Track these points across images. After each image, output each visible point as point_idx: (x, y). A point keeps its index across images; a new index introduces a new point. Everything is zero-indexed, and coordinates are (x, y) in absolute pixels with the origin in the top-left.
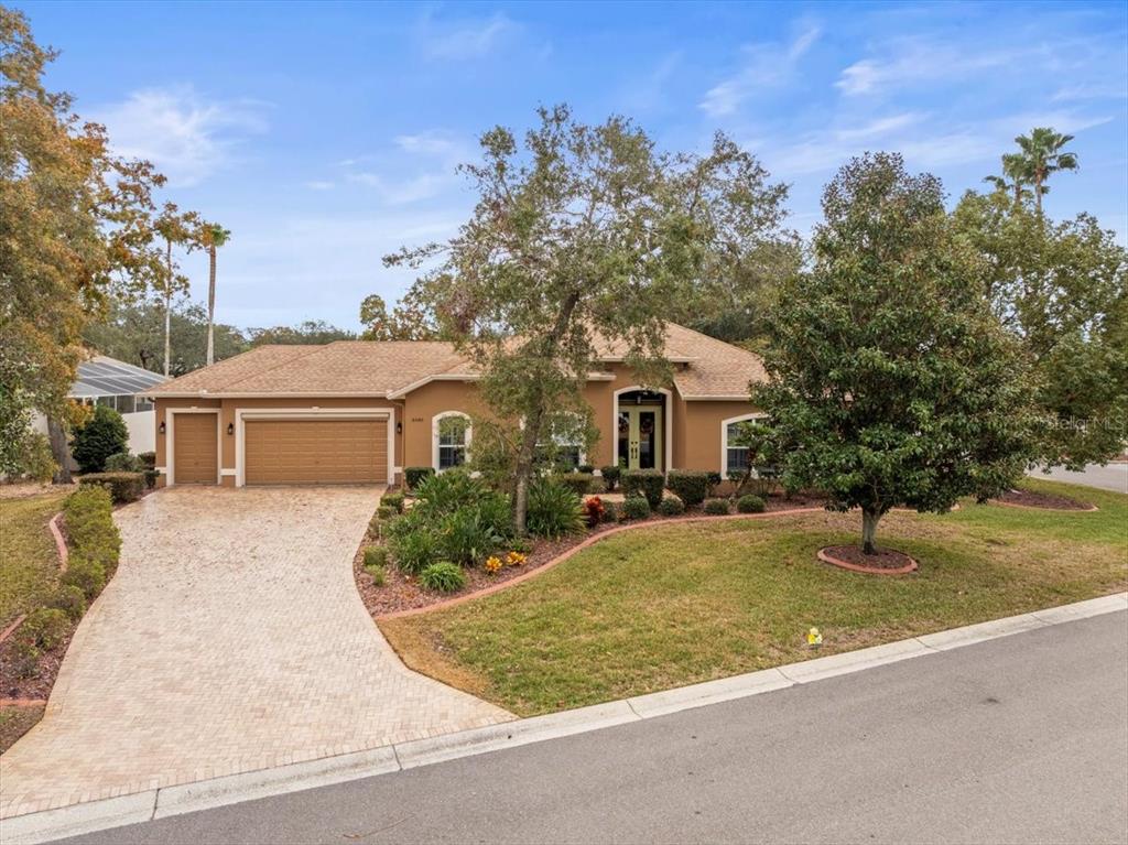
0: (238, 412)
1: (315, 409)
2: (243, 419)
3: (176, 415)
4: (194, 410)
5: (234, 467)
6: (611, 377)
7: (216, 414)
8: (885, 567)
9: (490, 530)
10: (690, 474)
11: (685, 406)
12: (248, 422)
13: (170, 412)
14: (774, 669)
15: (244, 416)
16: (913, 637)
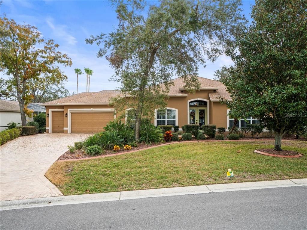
0: (69, 110)
1: (92, 109)
2: (70, 112)
3: (52, 112)
4: (57, 110)
5: (67, 127)
6: (186, 95)
7: (63, 111)
8: (285, 155)
9: (119, 136)
10: (213, 125)
11: (212, 104)
12: (72, 113)
13: (50, 110)
14: (205, 186)
15: (70, 111)
16: (289, 179)
